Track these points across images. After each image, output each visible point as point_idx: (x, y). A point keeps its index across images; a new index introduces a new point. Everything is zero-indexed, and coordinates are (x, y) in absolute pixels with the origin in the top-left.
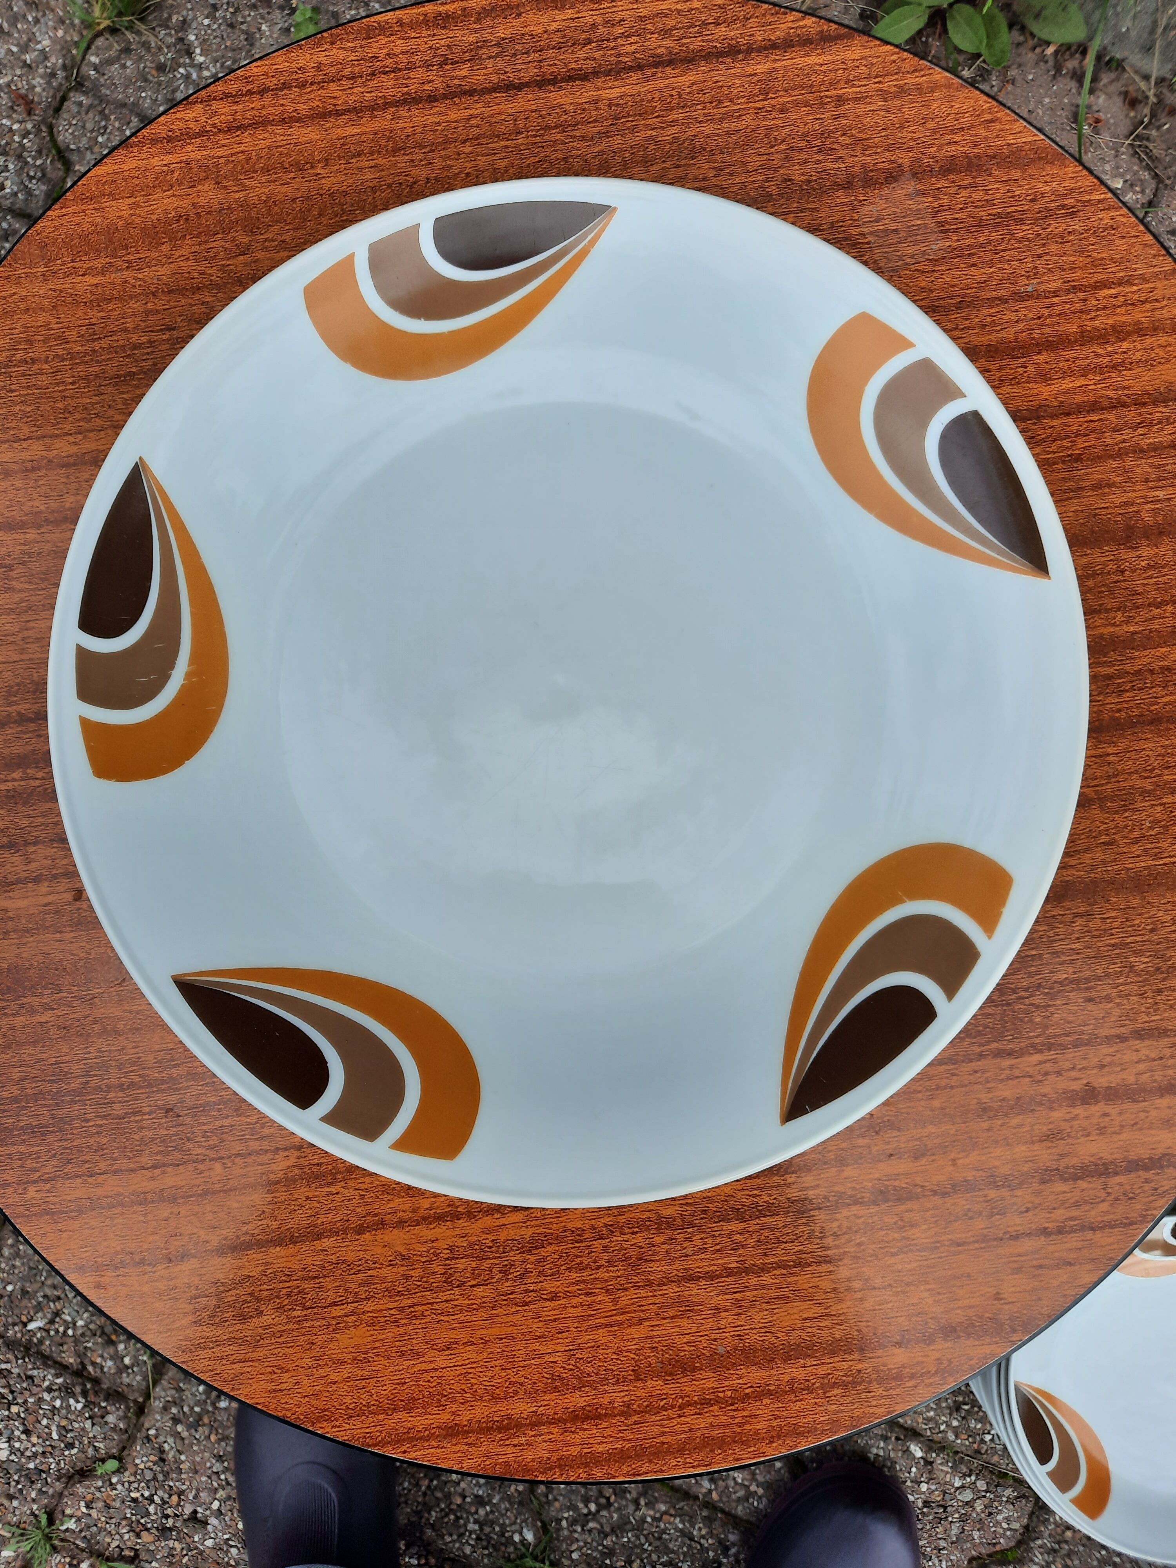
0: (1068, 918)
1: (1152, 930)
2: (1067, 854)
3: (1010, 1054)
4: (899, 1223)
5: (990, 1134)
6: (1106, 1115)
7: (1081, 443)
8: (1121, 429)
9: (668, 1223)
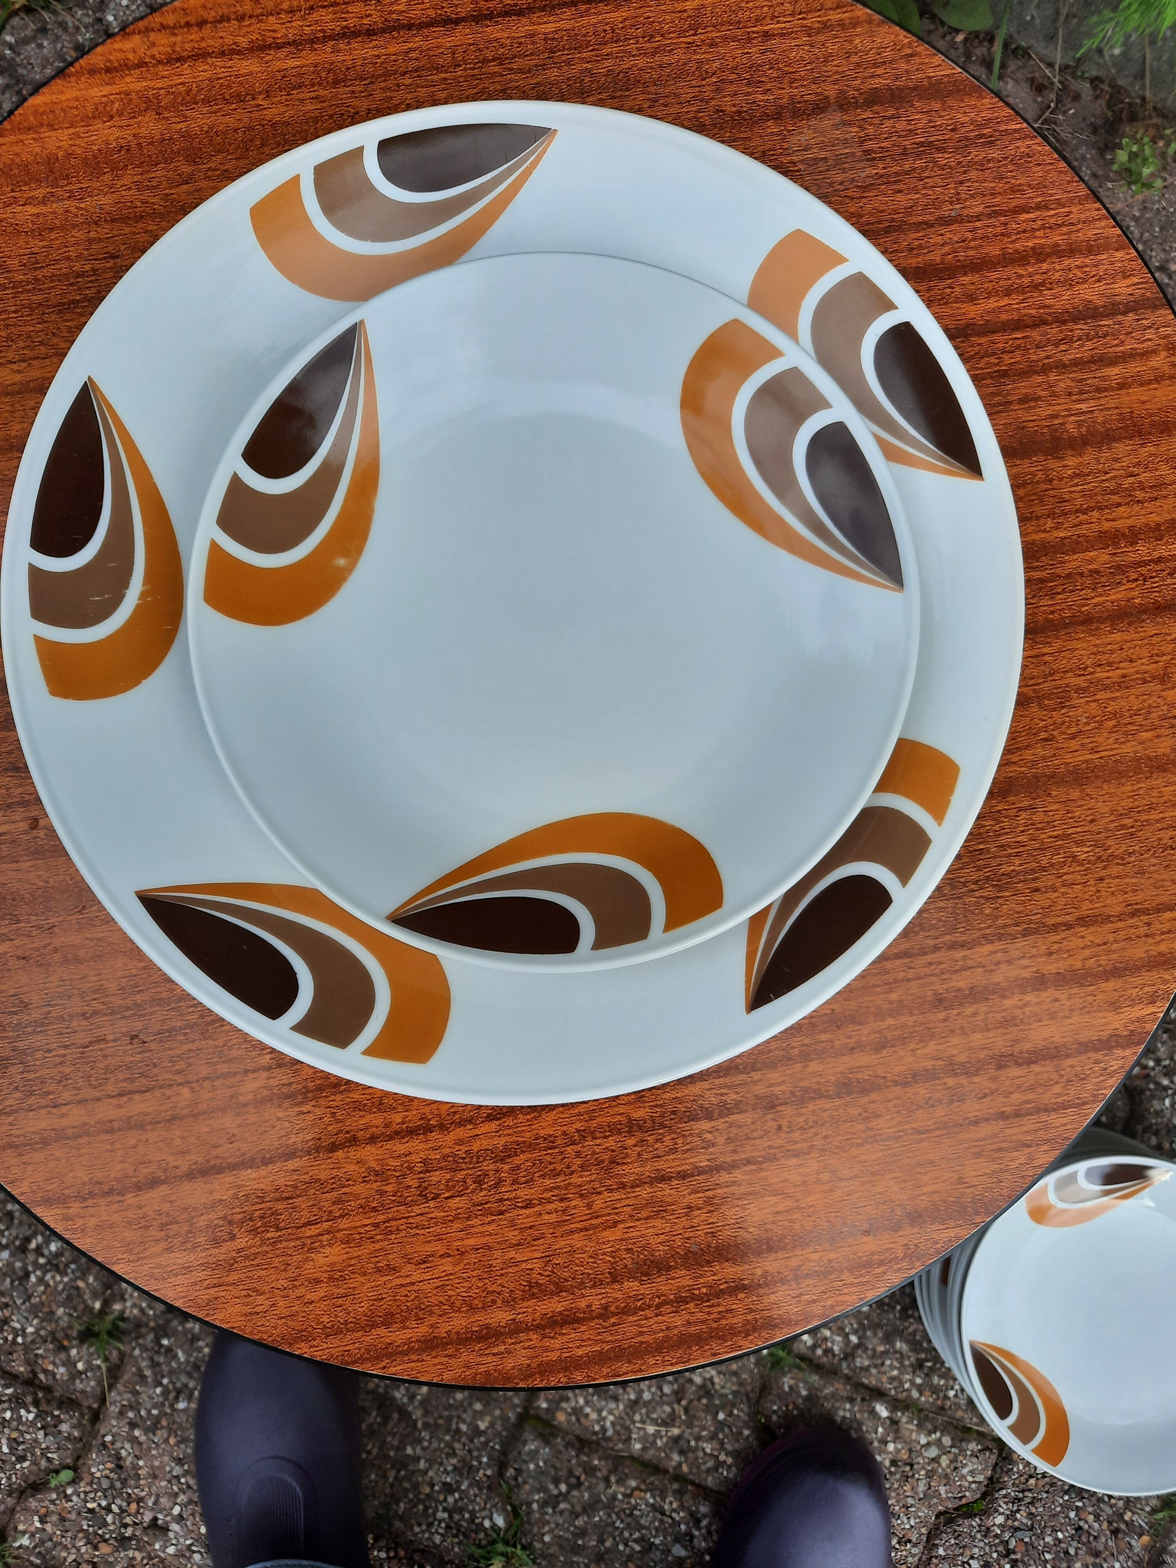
0: (1013, 812)
1: (1092, 821)
2: (1008, 750)
3: (962, 946)
4: (865, 1114)
5: (947, 1023)
6: (1057, 1000)
7: (1007, 359)
8: (1044, 346)
9: (639, 1126)
